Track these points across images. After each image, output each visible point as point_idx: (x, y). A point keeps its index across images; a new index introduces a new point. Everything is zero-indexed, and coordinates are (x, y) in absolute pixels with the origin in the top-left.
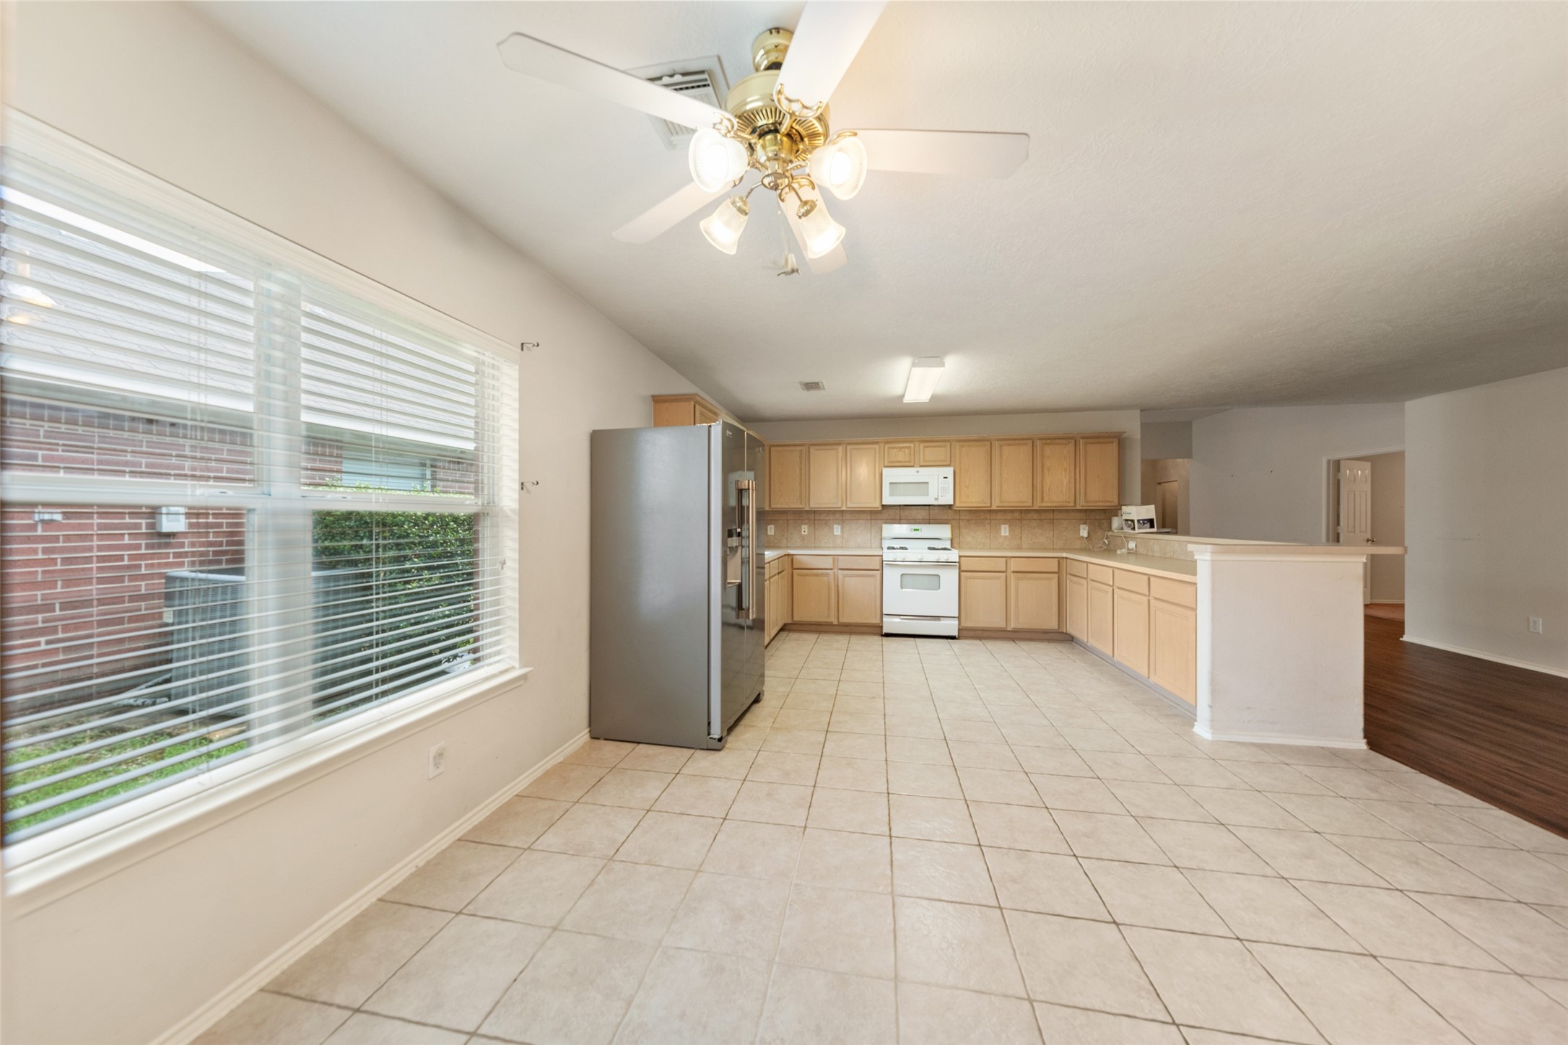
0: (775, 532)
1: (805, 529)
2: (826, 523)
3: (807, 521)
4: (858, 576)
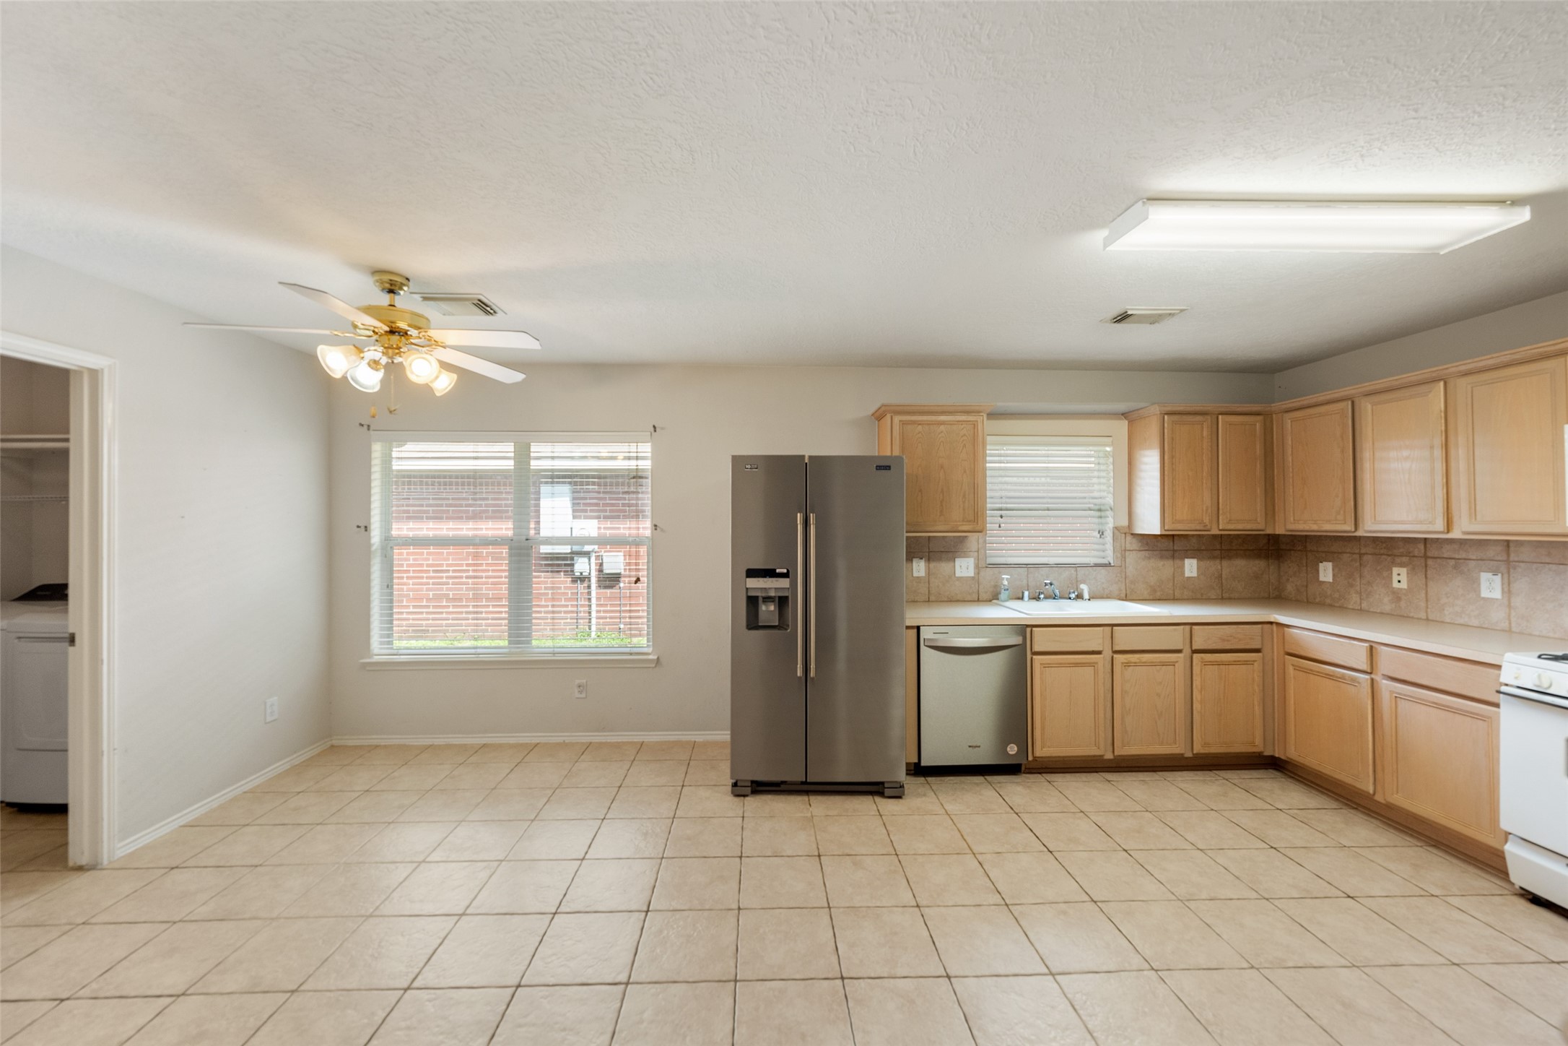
0: (1334, 575)
1: (1400, 577)
2: (1455, 567)
3: (1405, 559)
4: (1439, 706)
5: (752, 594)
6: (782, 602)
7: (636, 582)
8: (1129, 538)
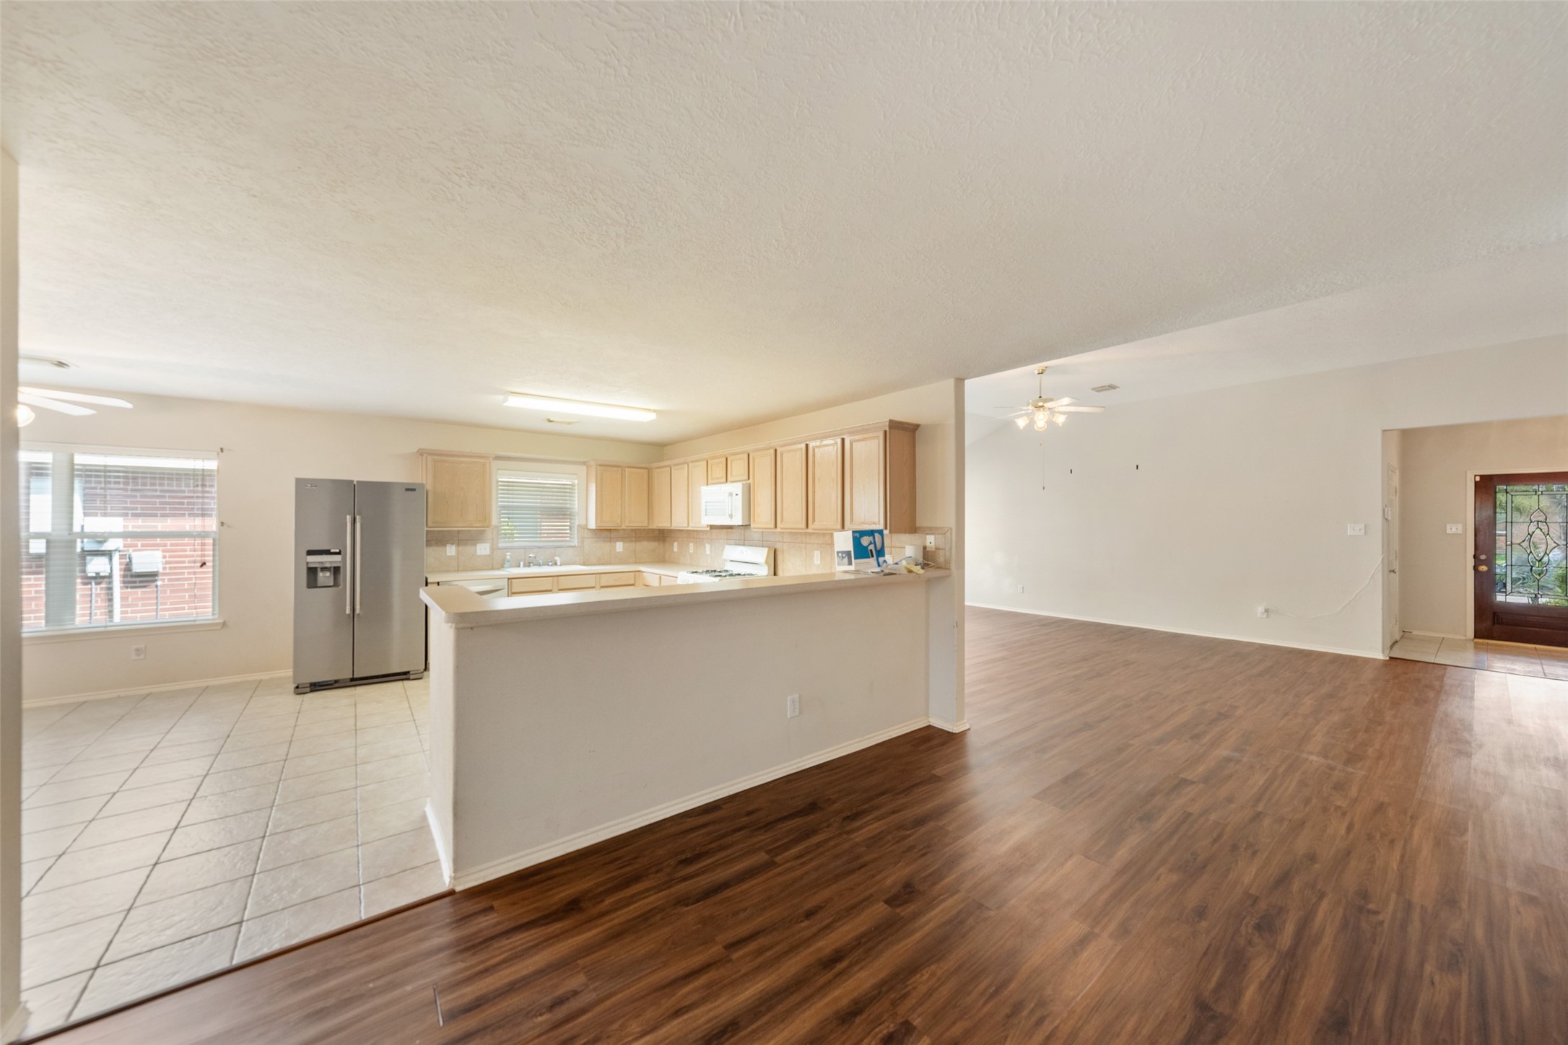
5: (310, 566)
6: (336, 570)
7: (201, 566)
8: (586, 531)
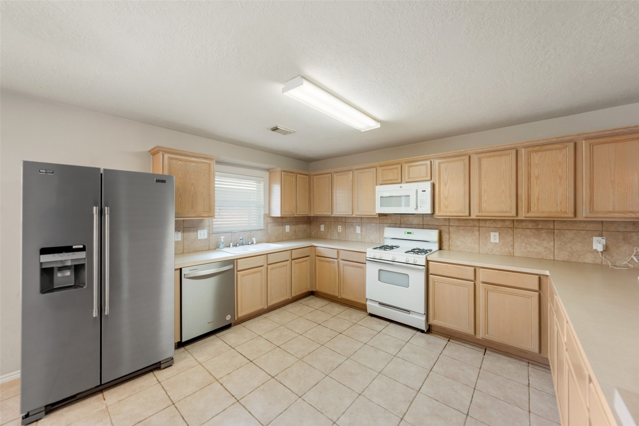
0: (324, 229)
1: (340, 228)
2: (351, 225)
3: (341, 223)
4: (353, 266)
5: (45, 266)
6: (78, 269)
8: (269, 218)
